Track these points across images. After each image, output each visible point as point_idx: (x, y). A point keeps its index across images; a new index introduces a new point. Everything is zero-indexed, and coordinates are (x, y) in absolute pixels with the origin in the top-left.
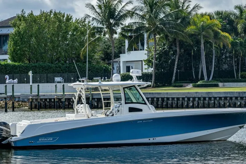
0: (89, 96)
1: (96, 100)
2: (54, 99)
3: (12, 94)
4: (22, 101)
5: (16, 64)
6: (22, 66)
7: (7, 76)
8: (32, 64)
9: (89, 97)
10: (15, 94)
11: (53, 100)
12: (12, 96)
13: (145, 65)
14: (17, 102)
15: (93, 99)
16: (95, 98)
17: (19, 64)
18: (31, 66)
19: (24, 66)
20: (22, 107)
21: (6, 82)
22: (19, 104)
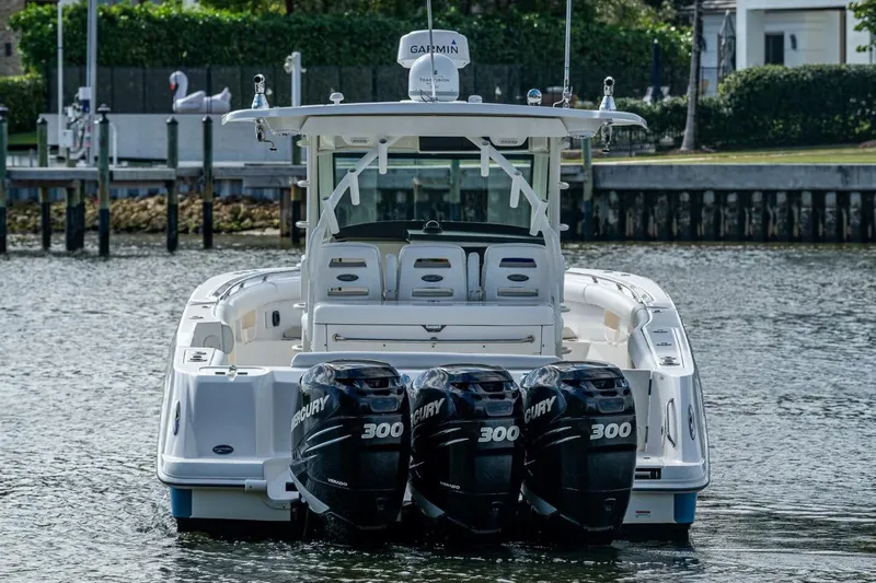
0: (580, 178)
1: (614, 197)
2: (409, 192)
3: (200, 164)
4: (253, 201)
5: (225, 15)
6: (255, 24)
7: (178, 77)
8: (302, 18)
9: (581, 183)
10: (216, 164)
11: (400, 198)
12: (200, 171)
13: (858, 29)
14: (227, 203)
15: (599, 192)
16: (607, 191)
17: (238, 17)
18: (295, 27)
19: (262, 30)
20: (252, 228)
21: (172, 102)
22: (235, 213)
